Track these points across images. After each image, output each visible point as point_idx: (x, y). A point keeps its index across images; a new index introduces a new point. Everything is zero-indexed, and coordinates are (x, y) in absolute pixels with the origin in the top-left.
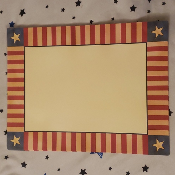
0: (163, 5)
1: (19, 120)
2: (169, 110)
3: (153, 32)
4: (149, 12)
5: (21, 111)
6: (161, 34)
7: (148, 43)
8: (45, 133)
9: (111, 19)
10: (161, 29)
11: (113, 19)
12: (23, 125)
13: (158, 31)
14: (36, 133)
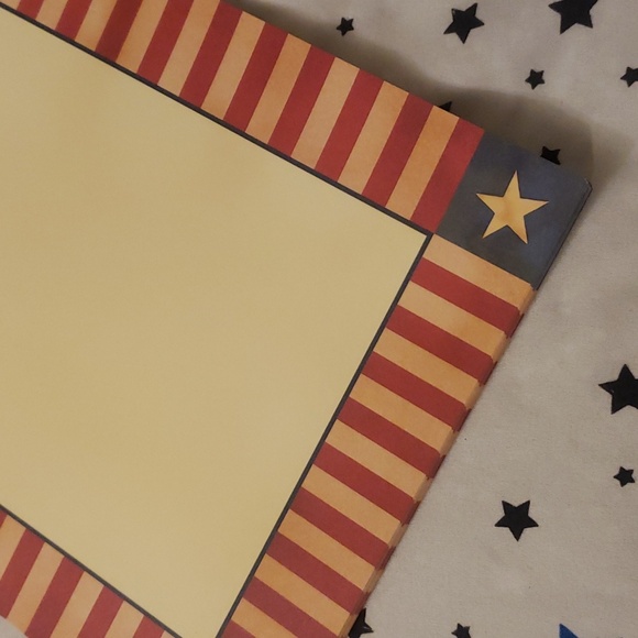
0: (625, 83)
2: (362, 614)
3: (488, 200)
4: (536, 79)
6: (520, 228)
7: (436, 238)
9: (339, 23)
10: (534, 205)
11: (346, 26)
13: (511, 209)
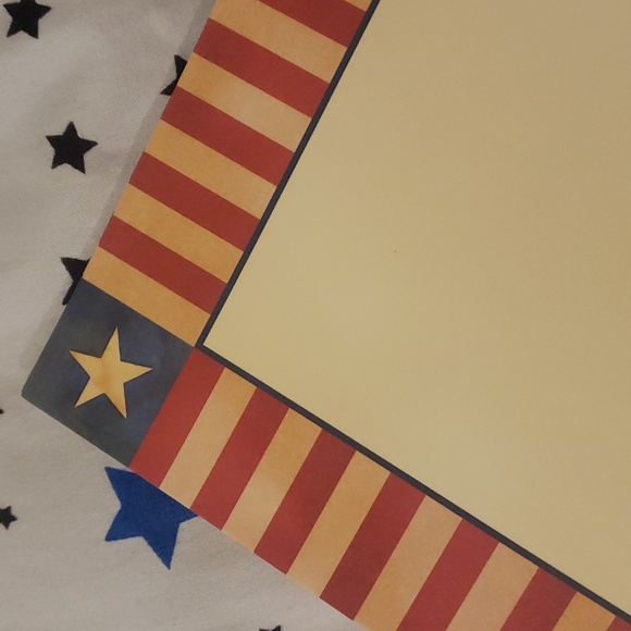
1: (204, 248)
5: (244, 188)
8: (335, 449)
12: (211, 294)
14: (269, 406)
